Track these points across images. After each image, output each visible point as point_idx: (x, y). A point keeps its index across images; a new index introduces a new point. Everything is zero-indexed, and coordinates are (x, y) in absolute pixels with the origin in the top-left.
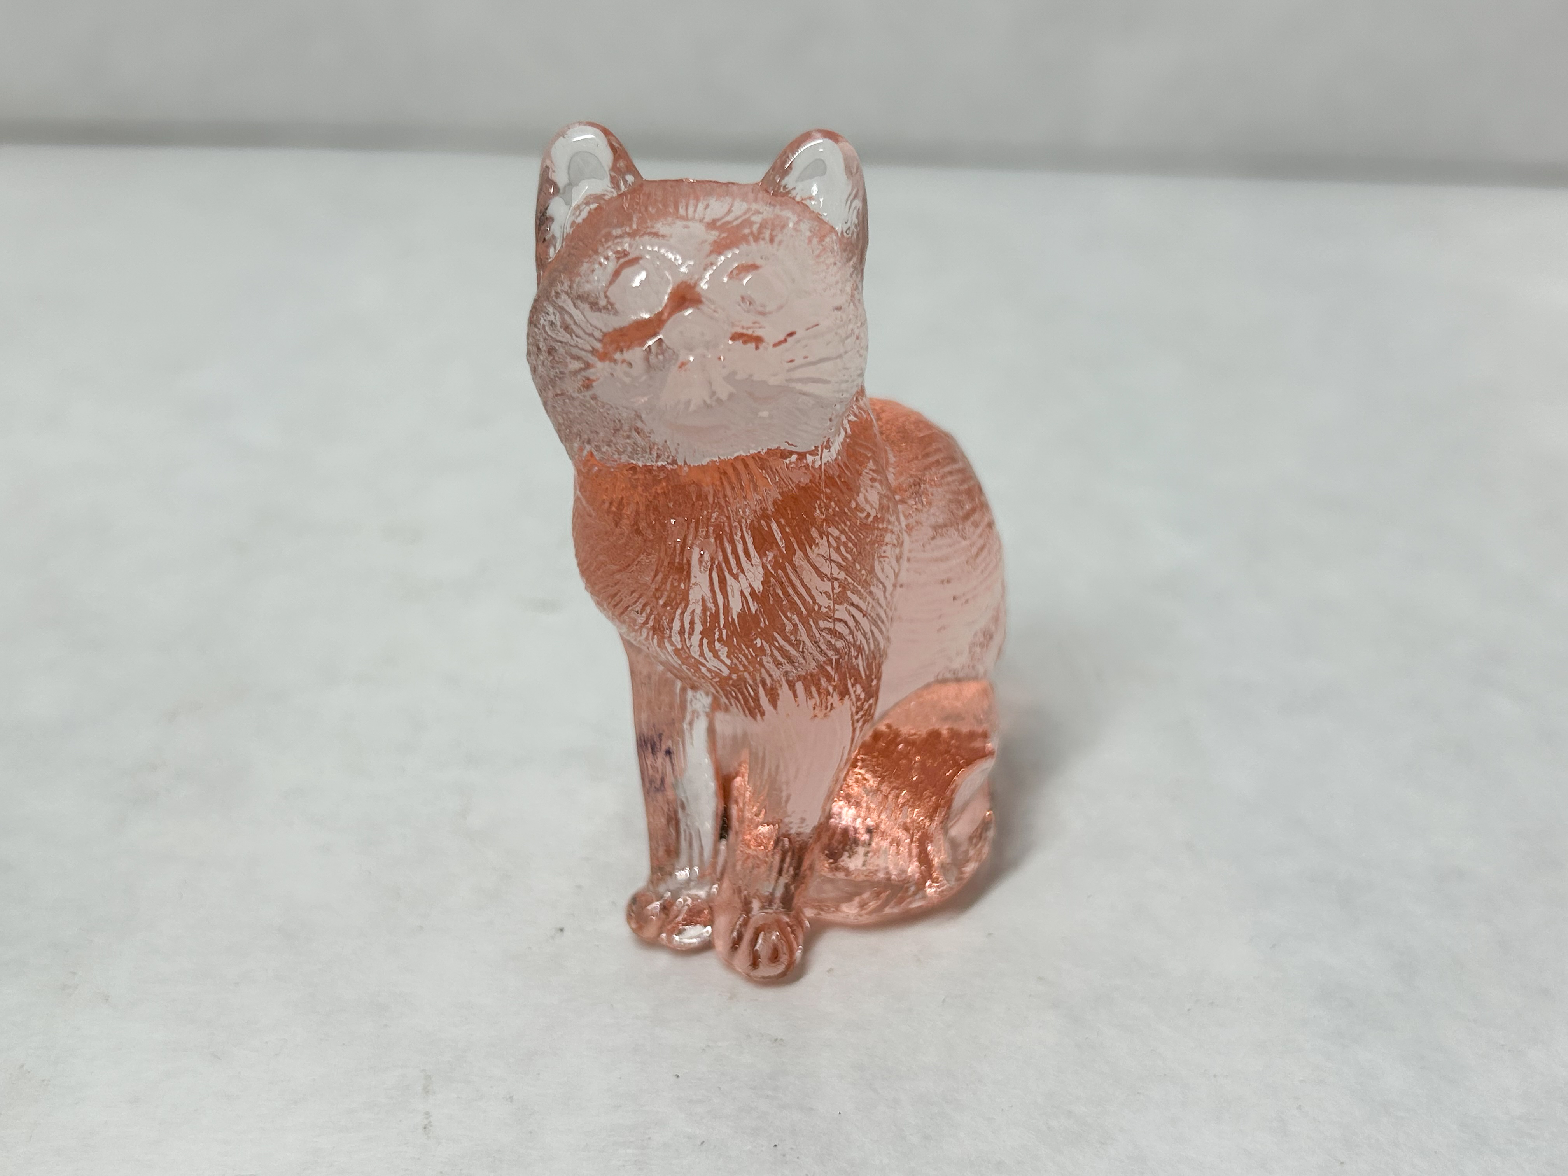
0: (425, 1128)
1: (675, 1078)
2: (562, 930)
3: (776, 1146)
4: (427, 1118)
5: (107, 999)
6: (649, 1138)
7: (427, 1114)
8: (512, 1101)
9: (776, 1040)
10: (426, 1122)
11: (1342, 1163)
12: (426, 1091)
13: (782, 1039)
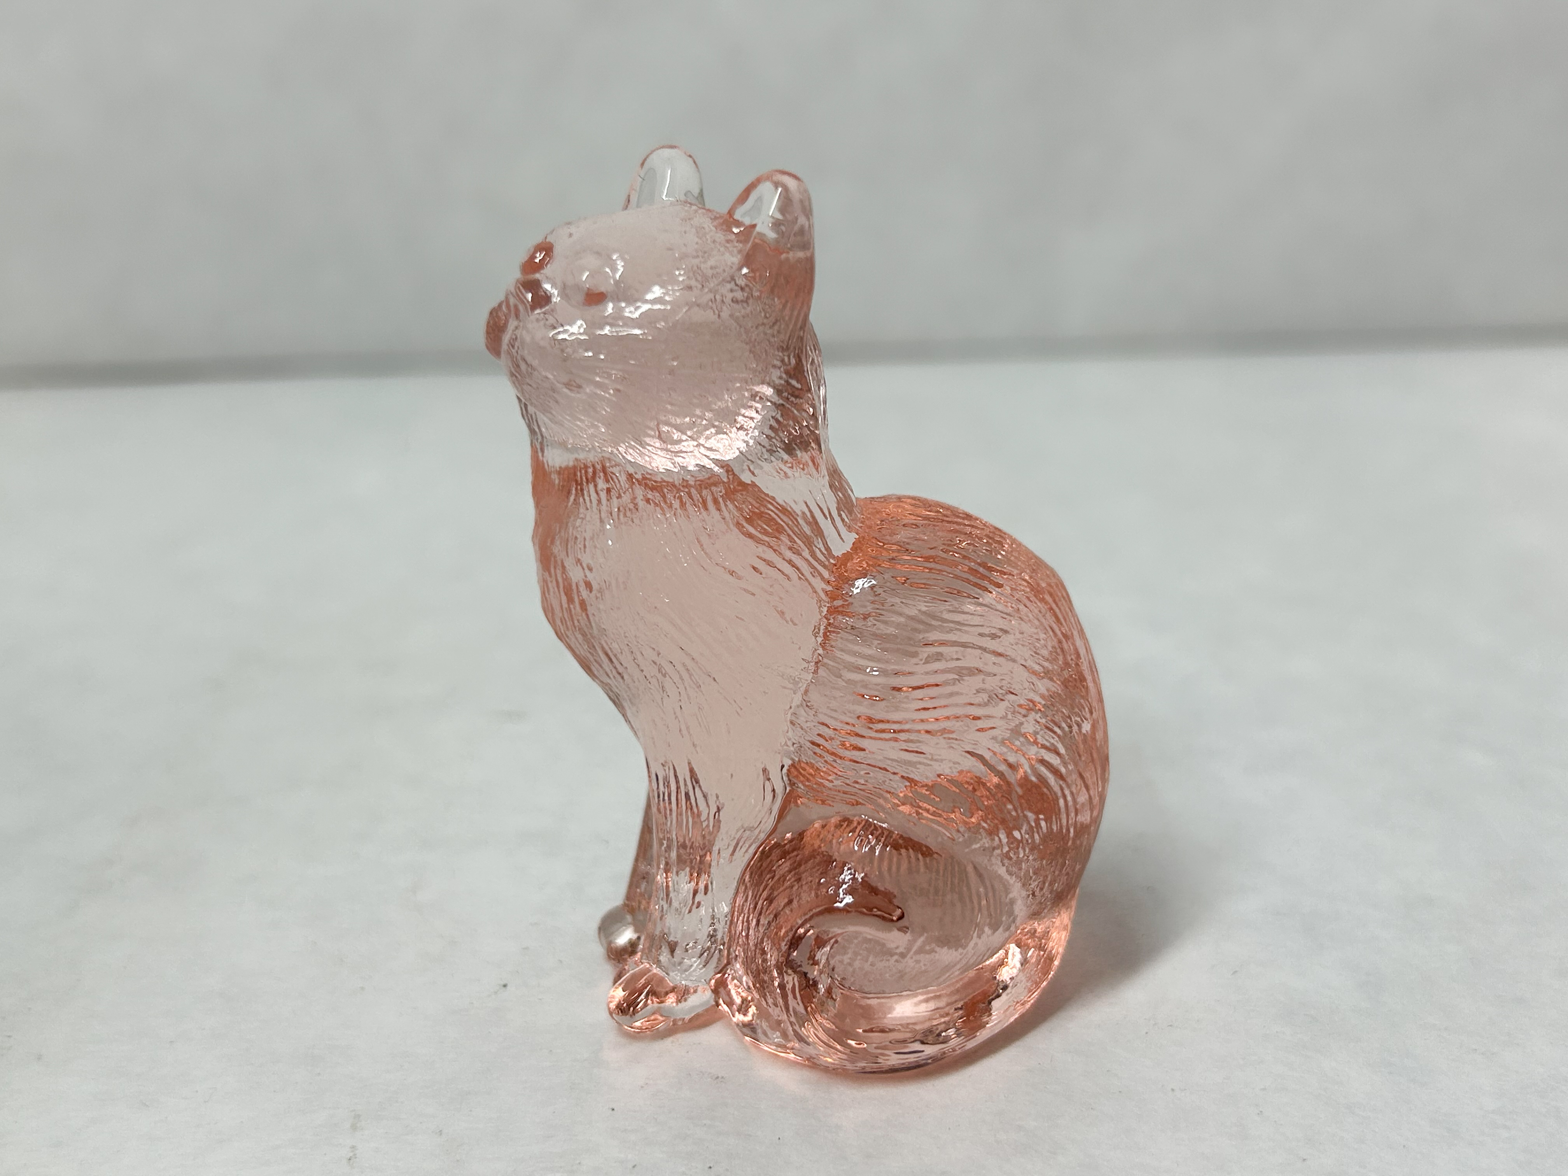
0: (350, 1159)
1: (610, 1111)
2: (505, 986)
3: (710, 1167)
4: (352, 1151)
5: (39, 1058)
6: (580, 1163)
7: (353, 1148)
8: (441, 1134)
9: (718, 1078)
10: (351, 1154)
11: (1304, 1160)
12: (354, 1128)
13: (722, 1077)
